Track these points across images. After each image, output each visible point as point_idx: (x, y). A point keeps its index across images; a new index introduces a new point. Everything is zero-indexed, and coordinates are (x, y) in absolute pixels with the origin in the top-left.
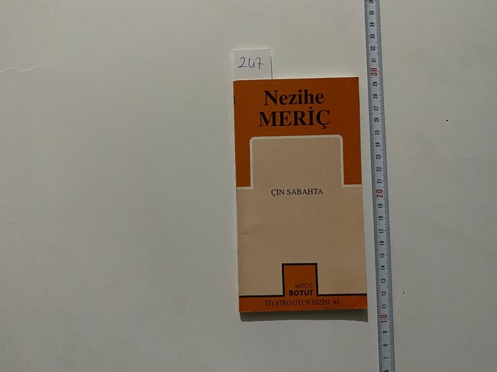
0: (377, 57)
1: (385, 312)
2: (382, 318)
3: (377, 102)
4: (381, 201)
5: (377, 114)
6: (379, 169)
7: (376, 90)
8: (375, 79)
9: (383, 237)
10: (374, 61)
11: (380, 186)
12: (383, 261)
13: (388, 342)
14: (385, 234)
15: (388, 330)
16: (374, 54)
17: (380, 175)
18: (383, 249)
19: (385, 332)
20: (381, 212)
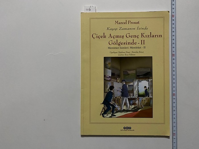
0: (175, 50)
1: (175, 132)
2: (173, 134)
3: (174, 65)
4: (174, 97)
5: (174, 69)
6: (174, 87)
7: (174, 61)
8: (174, 57)
9: (174, 109)
10: (174, 52)
11: (174, 93)
12: (175, 116)
13: (175, 142)
14: (175, 108)
15: (175, 138)
16: (174, 49)
17: (174, 89)
18: (175, 113)
19: (174, 139)
20: (174, 101)
